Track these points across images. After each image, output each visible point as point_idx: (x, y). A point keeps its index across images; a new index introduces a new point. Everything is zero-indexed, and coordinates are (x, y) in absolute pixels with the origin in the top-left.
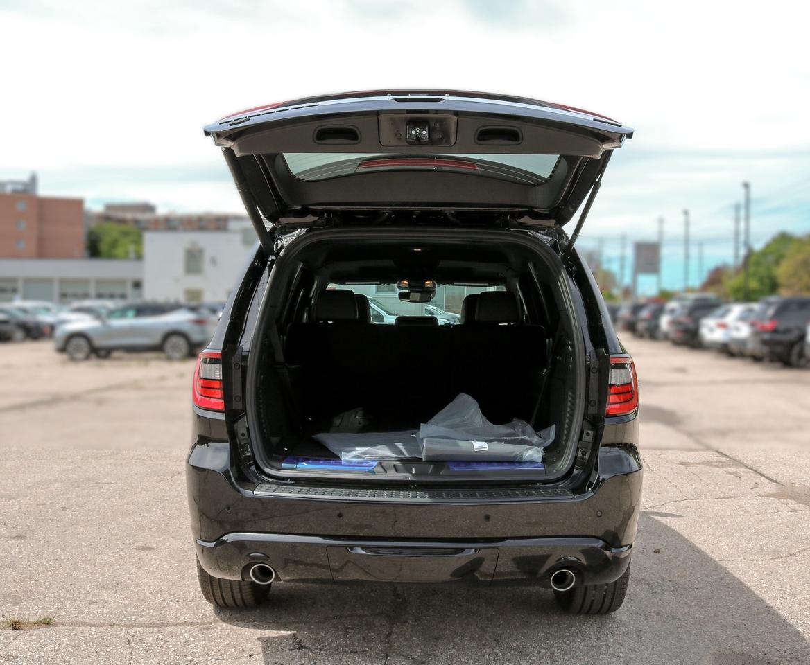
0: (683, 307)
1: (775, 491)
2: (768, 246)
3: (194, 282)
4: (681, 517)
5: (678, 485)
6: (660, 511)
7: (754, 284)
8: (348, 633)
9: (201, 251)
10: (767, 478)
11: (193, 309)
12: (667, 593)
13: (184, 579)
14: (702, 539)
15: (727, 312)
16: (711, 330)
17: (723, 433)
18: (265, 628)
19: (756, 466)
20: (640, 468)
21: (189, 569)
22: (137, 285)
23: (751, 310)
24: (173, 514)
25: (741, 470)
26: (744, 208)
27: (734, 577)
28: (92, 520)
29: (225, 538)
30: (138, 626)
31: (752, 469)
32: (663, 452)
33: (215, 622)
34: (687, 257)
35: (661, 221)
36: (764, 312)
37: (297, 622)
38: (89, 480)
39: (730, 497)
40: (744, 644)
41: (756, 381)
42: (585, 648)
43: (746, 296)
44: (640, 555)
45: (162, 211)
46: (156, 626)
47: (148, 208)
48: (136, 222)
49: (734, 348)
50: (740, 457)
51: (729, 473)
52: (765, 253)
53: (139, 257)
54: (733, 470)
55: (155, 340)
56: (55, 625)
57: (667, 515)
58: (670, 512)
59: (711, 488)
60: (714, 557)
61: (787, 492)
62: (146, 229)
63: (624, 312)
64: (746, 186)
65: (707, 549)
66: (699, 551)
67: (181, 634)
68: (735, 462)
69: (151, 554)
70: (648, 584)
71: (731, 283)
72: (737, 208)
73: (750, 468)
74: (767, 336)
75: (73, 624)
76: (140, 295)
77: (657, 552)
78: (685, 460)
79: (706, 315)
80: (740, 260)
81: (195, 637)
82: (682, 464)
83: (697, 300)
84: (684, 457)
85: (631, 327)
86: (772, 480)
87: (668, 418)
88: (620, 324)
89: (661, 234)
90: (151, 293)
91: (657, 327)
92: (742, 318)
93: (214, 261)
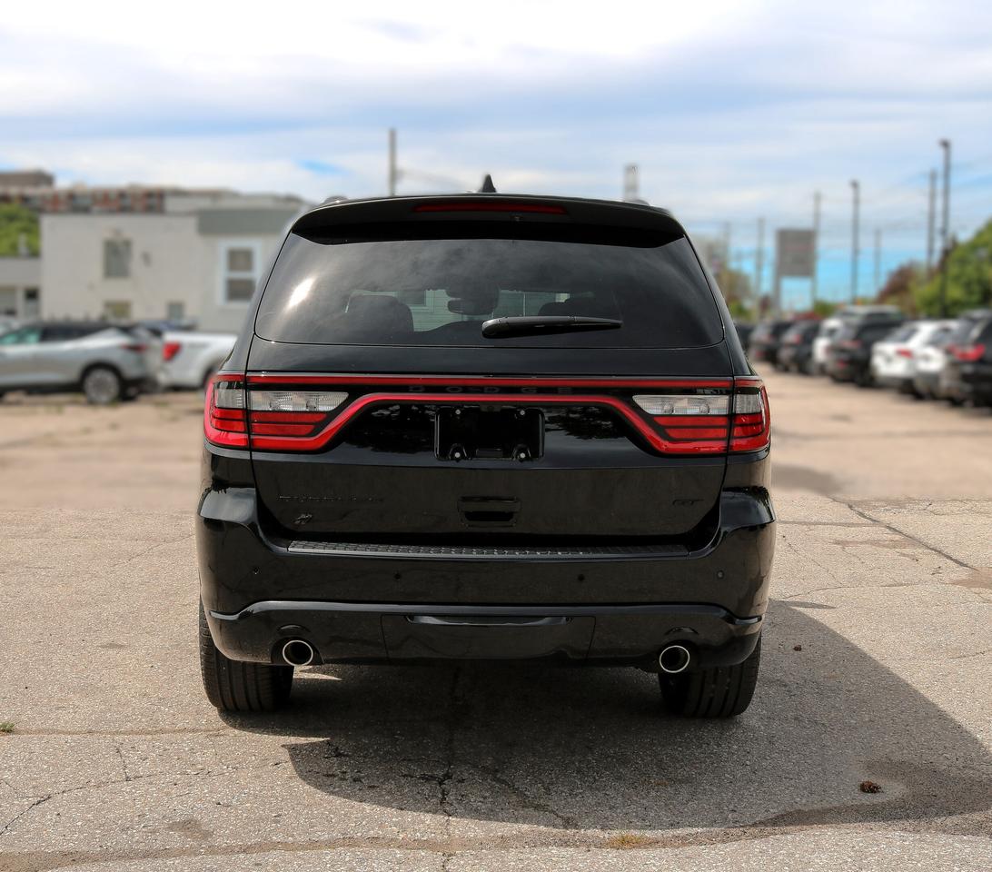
0: (848, 326)
1: (964, 578)
2: (980, 234)
3: (118, 290)
4: (833, 608)
5: (831, 569)
6: (805, 600)
7: (955, 292)
8: (397, 740)
9: (128, 244)
10: (956, 561)
11: (126, 330)
12: (809, 696)
13: (174, 680)
14: (860, 635)
15: (913, 332)
16: (888, 360)
17: (898, 504)
18: (289, 735)
19: (940, 547)
20: (772, 520)
21: (177, 669)
22: (32, 295)
23: (946, 330)
24: (142, 605)
25: (919, 551)
26: (942, 179)
27: (898, 678)
28: (33, 613)
29: (249, 609)
30: (124, 734)
31: (935, 550)
32: (812, 527)
33: (223, 729)
34: (856, 252)
35: (818, 198)
36: (967, 332)
37: (330, 729)
38: (16, 563)
39: (902, 585)
40: (905, 751)
41: (951, 434)
42: (702, 755)
43: (943, 309)
44: (775, 652)
45: (62, 184)
46: (149, 733)
47: (43, 178)
48: (25, 199)
49: (920, 386)
50: (920, 534)
51: (904, 555)
52: (974, 246)
53: (35, 254)
54: (908, 551)
55: (71, 375)
56: (18, 732)
57: (814, 606)
58: (817, 602)
59: (877, 572)
60: (874, 655)
61: (979, 579)
62: (41, 210)
63: (761, 334)
64: (945, 145)
65: (864, 646)
66: (854, 648)
67: (183, 741)
68: (912, 540)
69: (123, 653)
70: (785, 686)
71: (922, 291)
72: (933, 177)
73: (932, 549)
74: (968, 369)
75: (40, 731)
76: (37, 311)
77: (798, 649)
78: (843, 538)
79: (881, 338)
80: (936, 257)
81: (201, 745)
82: (838, 543)
83: (870, 316)
84: (840, 533)
85: (770, 356)
86: (962, 564)
87: (820, 483)
88: (753, 352)
89: (817, 216)
90: (53, 308)
91: (810, 355)
92: (934, 342)
93: (146, 258)
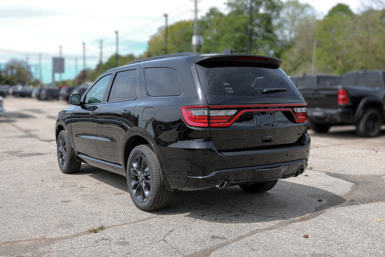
33: (158, 216)
35: (61, 47)
56: (106, 228)
64: (117, 33)
72: (101, 42)
